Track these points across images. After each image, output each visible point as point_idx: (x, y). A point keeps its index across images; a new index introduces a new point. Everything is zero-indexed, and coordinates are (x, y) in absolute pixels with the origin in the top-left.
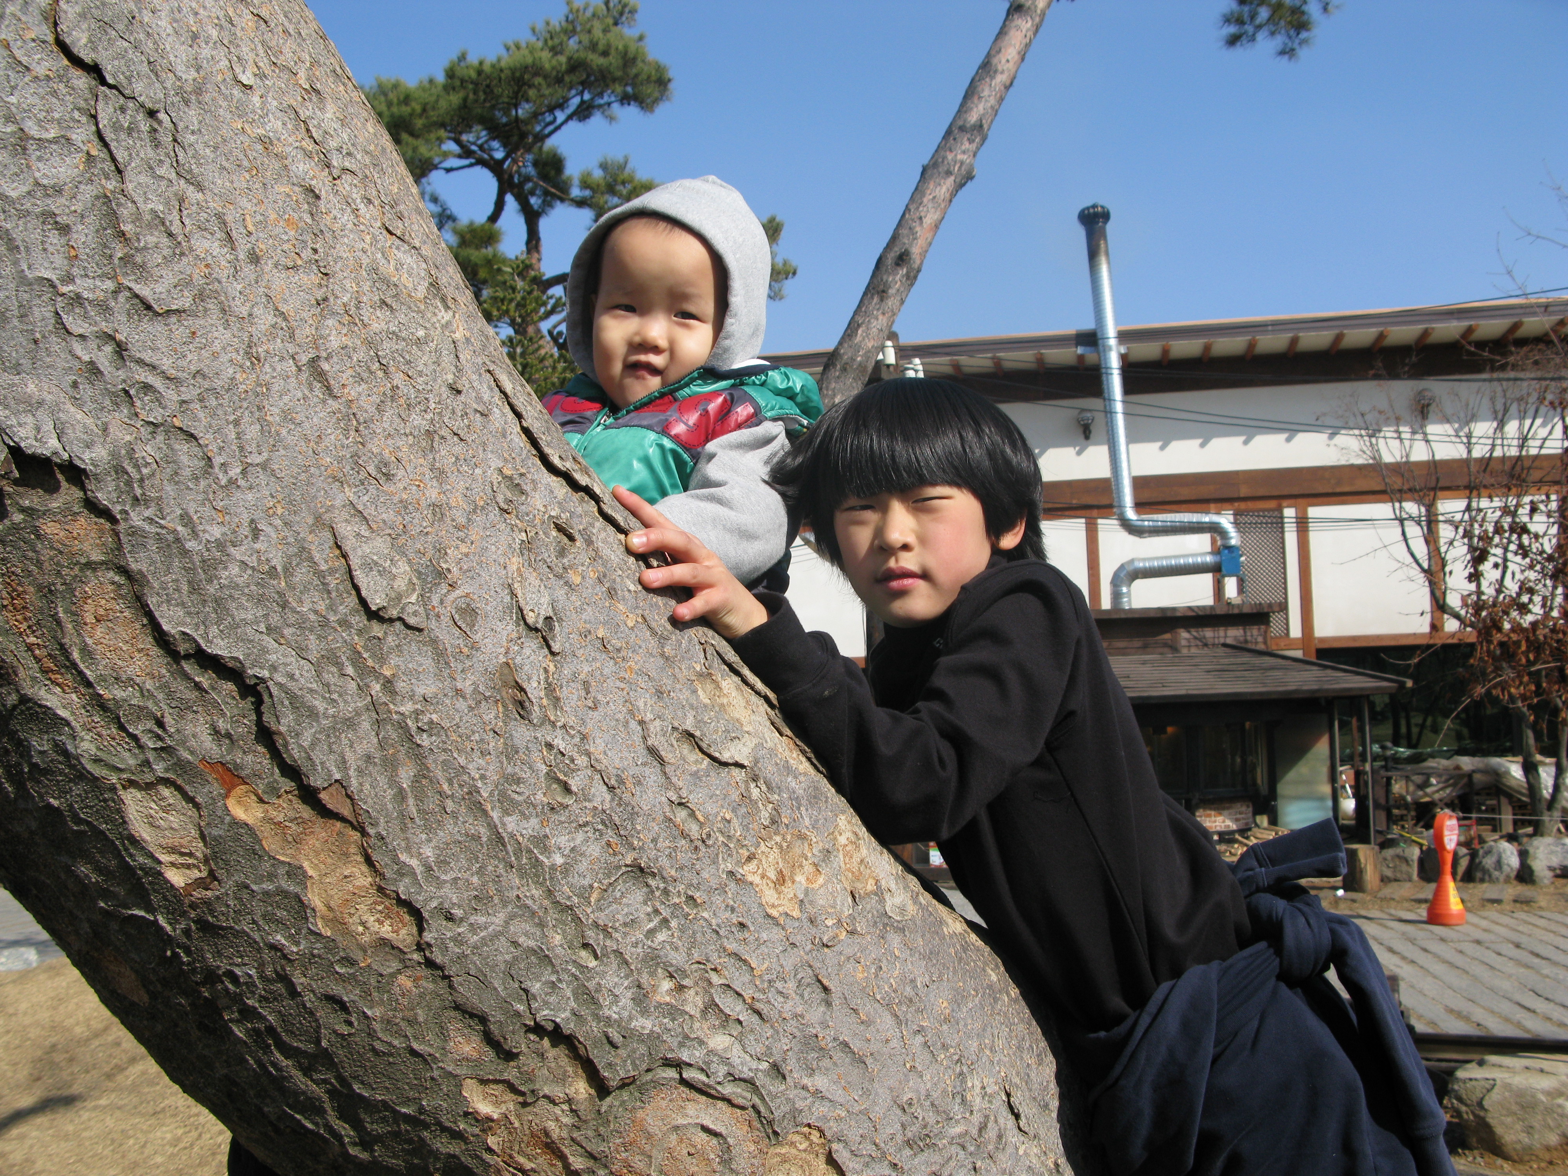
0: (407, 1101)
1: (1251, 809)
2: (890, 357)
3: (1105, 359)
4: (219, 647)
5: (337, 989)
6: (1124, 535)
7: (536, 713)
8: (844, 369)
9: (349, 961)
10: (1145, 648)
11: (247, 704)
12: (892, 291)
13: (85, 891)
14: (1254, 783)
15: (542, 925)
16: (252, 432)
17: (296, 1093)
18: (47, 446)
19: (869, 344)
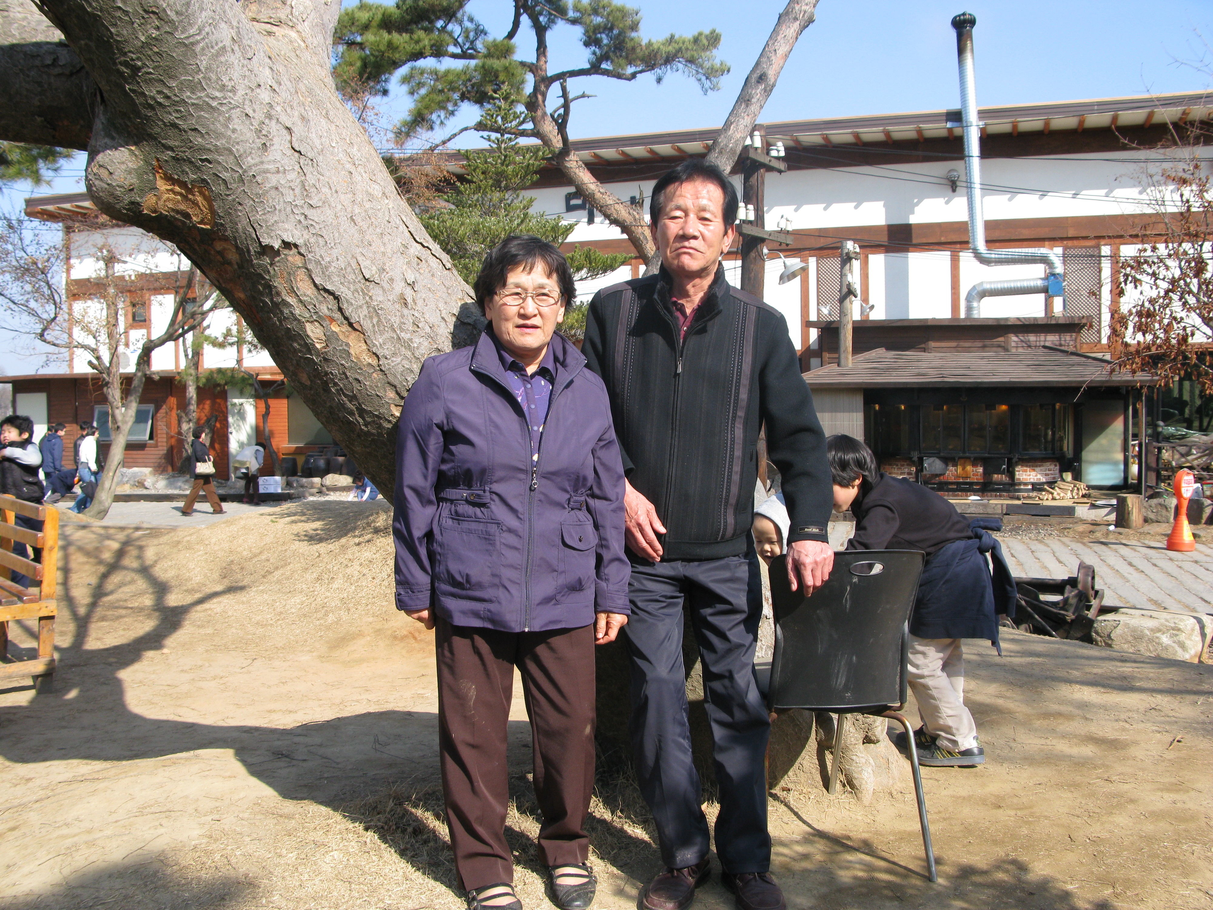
0: (376, 410)
1: (1058, 467)
2: (758, 142)
3: (967, 132)
4: (329, 287)
5: (358, 377)
6: (976, 263)
7: (410, 307)
8: (721, 152)
9: (360, 369)
10: (983, 348)
11: (336, 302)
12: (754, 100)
13: (295, 351)
14: (1061, 449)
15: (411, 362)
17: (348, 408)
18: (290, 239)
19: (738, 136)
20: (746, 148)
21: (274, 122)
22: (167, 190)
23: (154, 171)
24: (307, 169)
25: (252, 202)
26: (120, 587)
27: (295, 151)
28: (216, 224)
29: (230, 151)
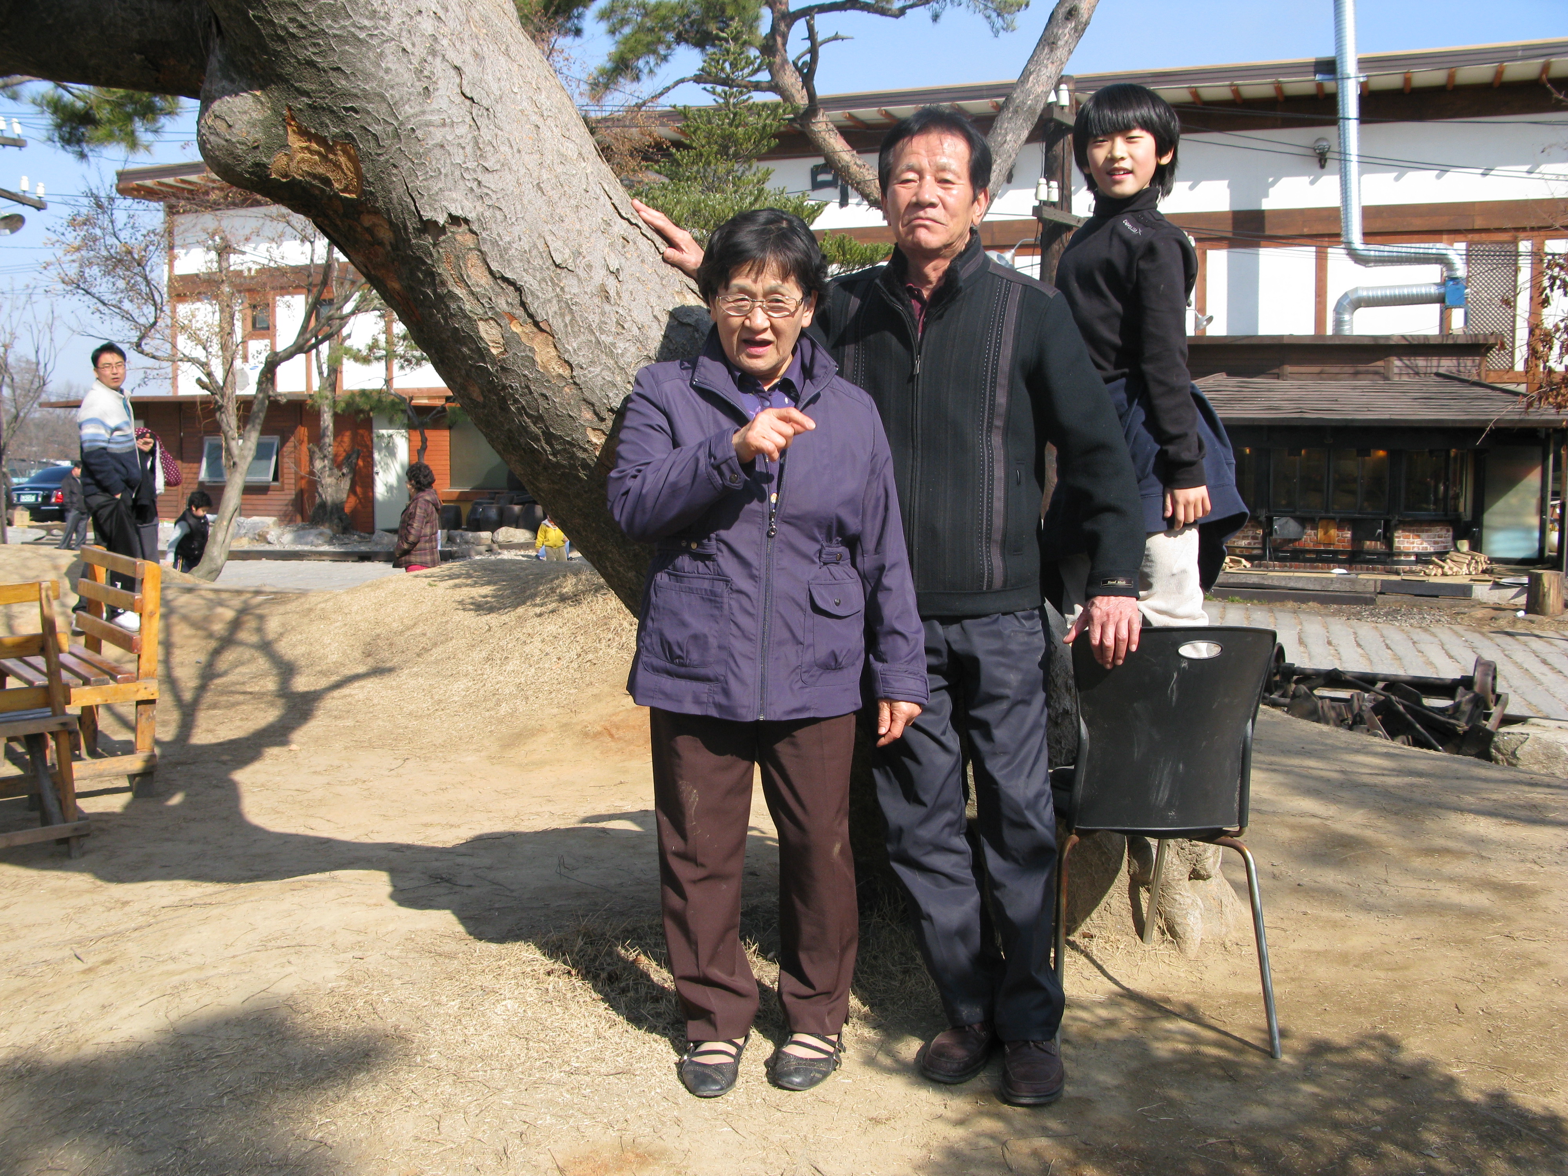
0: (568, 435)
1: (1451, 533)
2: (1065, 99)
3: (1343, 88)
4: (508, 275)
5: (545, 391)
6: (1350, 263)
7: (612, 301)
8: (1016, 112)
9: (548, 381)
10: (1356, 374)
11: (517, 294)
12: (1061, 43)
13: (465, 358)
14: (1456, 509)
15: (613, 373)
16: (519, 207)
17: (532, 432)
18: (458, 213)
19: (1039, 90)
20: (1049, 106)
21: (439, 60)
22: (302, 148)
23: (285, 123)
24: (482, 122)
25: (410, 164)
26: (237, 666)
27: (466, 97)
28: (364, 192)
29: (383, 97)
